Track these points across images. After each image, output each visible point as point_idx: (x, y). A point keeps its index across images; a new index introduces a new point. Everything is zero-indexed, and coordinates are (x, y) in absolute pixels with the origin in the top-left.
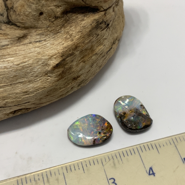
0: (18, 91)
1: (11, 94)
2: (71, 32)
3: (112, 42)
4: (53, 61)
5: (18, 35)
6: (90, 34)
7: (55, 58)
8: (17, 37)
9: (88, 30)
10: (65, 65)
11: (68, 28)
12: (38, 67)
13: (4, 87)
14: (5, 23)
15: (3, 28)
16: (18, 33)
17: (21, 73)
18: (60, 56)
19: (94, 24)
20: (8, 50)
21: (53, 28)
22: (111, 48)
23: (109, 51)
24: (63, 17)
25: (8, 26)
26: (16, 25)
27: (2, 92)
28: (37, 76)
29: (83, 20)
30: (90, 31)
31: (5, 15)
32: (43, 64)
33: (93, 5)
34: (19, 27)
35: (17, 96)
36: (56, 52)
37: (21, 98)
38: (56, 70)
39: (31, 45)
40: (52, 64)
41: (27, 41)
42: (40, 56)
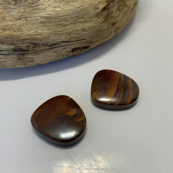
0: (78, 28)
1: (74, 31)
4: (101, 6)
7: (103, 3)
10: (109, 9)
12: (92, 10)
13: (70, 24)
17: (80, 14)
18: (106, 2)
23: (133, 9)
27: (68, 29)
28: (90, 17)
32: (94, 8)
35: (78, 32)
37: (80, 34)
38: (104, 12)
40: (101, 7)
42: (93, 2)
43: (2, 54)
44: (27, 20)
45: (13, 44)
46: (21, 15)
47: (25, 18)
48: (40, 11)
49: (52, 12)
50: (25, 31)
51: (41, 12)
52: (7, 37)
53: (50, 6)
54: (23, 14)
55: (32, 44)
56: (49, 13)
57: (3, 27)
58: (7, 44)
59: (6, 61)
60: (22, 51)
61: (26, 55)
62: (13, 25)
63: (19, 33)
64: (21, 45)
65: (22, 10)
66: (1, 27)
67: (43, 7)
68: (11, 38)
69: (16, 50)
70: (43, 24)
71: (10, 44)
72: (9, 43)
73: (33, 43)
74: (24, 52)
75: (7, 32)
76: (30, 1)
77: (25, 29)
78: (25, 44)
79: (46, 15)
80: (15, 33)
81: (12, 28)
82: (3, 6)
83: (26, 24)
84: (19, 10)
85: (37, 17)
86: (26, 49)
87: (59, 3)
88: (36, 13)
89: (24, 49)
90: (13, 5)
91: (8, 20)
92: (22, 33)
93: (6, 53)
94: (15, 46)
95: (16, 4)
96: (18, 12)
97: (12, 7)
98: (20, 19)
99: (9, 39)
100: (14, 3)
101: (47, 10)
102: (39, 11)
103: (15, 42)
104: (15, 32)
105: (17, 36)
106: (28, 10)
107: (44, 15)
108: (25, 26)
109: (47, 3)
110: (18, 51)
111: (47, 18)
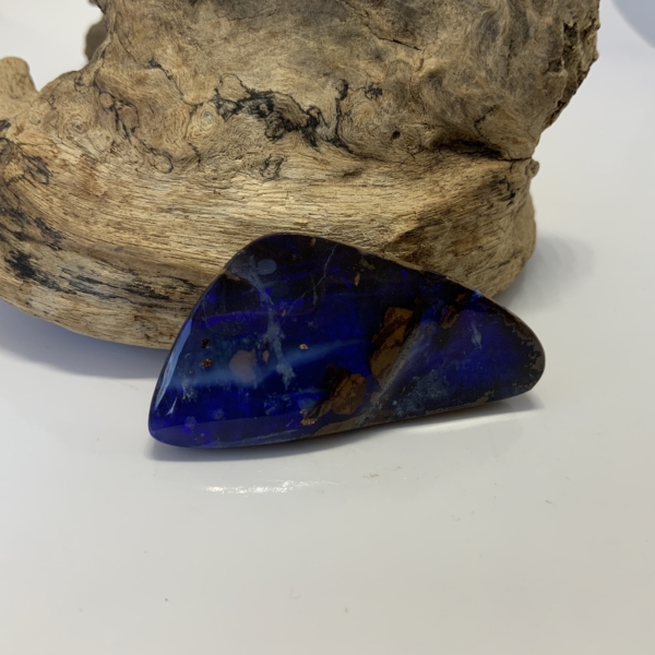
2: (442, 183)
3: (512, 251)
4: (401, 226)
5: (345, 168)
6: (477, 194)
8: (343, 171)
9: (476, 185)
10: (422, 240)
11: (439, 174)
12: (371, 232)
14: (328, 141)
15: (323, 149)
16: (348, 163)
18: (415, 219)
19: (489, 178)
20: (323, 190)
21: (412, 168)
22: (508, 262)
23: (504, 264)
24: (433, 152)
25: (333, 148)
26: (346, 147)
29: (469, 166)
30: (479, 188)
31: (333, 127)
32: (380, 227)
33: (494, 142)
34: (351, 152)
36: (410, 210)
38: (404, 246)
39: (365, 189)
40: (398, 230)
41: (358, 181)
42: (379, 210)
43: (95, 294)
44: (186, 217)
45: (131, 271)
46: (175, 202)
47: (184, 211)
48: (230, 202)
49: (258, 212)
50: (174, 244)
51: (232, 205)
52: (119, 249)
53: (259, 195)
54: (181, 200)
55: (182, 283)
56: (250, 212)
57: (119, 220)
58: (117, 267)
59: (99, 314)
60: (150, 296)
61: (159, 310)
62: (146, 220)
63: (155, 245)
64: (153, 279)
65: (182, 190)
66: (114, 219)
67: (240, 194)
68: (132, 254)
69: (135, 289)
70: (226, 237)
71: (123, 270)
72: (122, 265)
73: (185, 281)
74: (154, 301)
75: (127, 235)
76: (208, 172)
77: (175, 238)
78: (163, 279)
79: (243, 216)
80: (145, 243)
81: (141, 228)
82: (136, 170)
83: (181, 227)
84: (174, 188)
85: (217, 217)
86: (163, 293)
87: (285, 195)
88: (216, 205)
89: (157, 292)
90: (161, 172)
91: (137, 207)
92: (165, 247)
93: (107, 291)
94: (134, 277)
95: (170, 170)
96: (169, 191)
97: (158, 175)
98: (169, 210)
99: (123, 254)
100: (168, 167)
101: (249, 204)
102: (225, 201)
103: (138, 266)
104: (148, 239)
105: (147, 251)
106: (198, 193)
107: (237, 216)
108: (179, 230)
109: (252, 187)
110: (141, 294)
111: (241, 223)
